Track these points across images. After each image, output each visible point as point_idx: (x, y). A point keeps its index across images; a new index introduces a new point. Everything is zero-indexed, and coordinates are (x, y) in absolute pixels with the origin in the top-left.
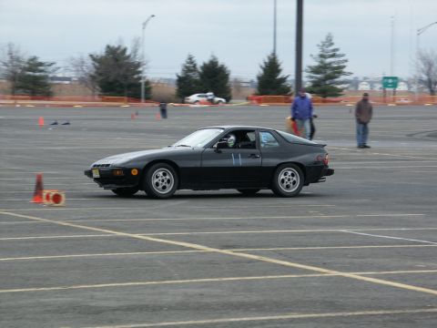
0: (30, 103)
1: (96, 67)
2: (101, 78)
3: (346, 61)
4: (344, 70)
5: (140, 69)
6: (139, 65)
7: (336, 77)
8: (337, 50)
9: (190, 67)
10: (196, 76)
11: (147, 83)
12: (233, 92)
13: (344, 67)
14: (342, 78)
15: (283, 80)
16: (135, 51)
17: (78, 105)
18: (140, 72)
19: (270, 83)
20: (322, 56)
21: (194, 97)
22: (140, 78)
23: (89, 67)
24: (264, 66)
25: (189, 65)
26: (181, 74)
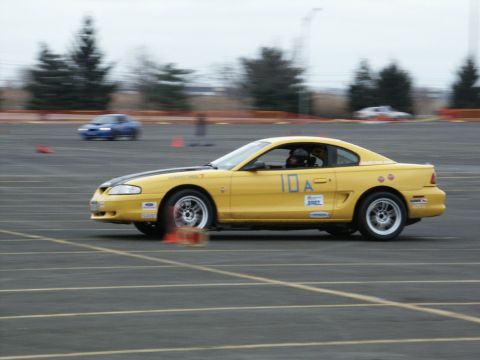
0: (164, 120)
5: (298, 77)
10: (369, 84)
17: (222, 122)
18: (299, 81)
21: (368, 112)
22: (298, 88)
24: (461, 70)
25: (363, 71)
26: (354, 83)
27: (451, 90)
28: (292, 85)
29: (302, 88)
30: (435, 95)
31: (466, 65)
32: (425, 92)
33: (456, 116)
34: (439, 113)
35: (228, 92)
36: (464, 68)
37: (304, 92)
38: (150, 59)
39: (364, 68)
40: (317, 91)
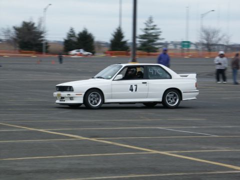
1: (17, 34)
2: (20, 40)
3: (160, 32)
4: (160, 37)
5: (42, 35)
6: (42, 33)
7: (155, 41)
8: (155, 26)
9: (71, 34)
10: (74, 39)
11: (46, 43)
12: (96, 49)
13: (159, 35)
14: (158, 41)
15: (125, 42)
16: (40, 25)
17: (6, 55)
18: (42, 37)
19: (118, 44)
20: (146, 29)
21: (74, 52)
22: (42, 40)
23: (13, 33)
24: (114, 34)
25: (71, 33)
26: (66, 39)
27: (110, 43)
28: (40, 39)
29: (44, 40)
31: (116, 31)
32: (99, 43)
33: (112, 54)
34: (105, 53)
35: (8, 42)
36: (115, 33)
40: (49, 42)
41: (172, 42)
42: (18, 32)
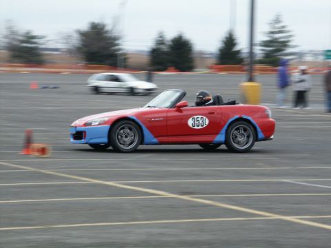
0: (26, 70)
1: (83, 40)
2: (86, 49)
3: (291, 36)
4: (290, 44)
5: (117, 42)
6: (116, 39)
7: (282, 50)
8: (283, 27)
9: (161, 42)
10: (165, 48)
11: (124, 54)
13: (288, 41)
14: (289, 50)
15: (238, 52)
16: (114, 26)
18: (117, 45)
19: (228, 55)
20: (272, 33)
22: (116, 50)
23: (76, 41)
24: (225, 40)
25: (161, 39)
26: (154, 47)
27: (218, 52)
28: (113, 48)
29: (119, 50)
30: (208, 56)
31: (228, 36)
32: (201, 53)
33: (221, 70)
34: (210, 68)
35: (69, 51)
36: (227, 38)
37: (121, 52)
38: (15, 29)
39: (161, 37)
40: (129, 52)
41: (311, 51)
42: (84, 38)
